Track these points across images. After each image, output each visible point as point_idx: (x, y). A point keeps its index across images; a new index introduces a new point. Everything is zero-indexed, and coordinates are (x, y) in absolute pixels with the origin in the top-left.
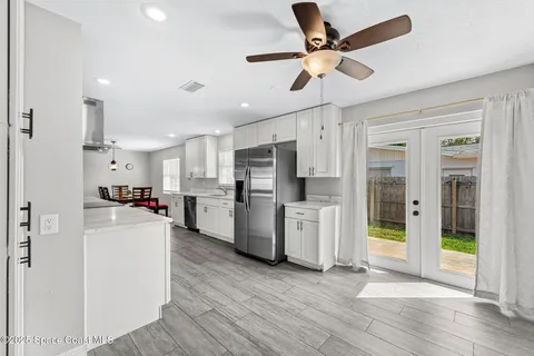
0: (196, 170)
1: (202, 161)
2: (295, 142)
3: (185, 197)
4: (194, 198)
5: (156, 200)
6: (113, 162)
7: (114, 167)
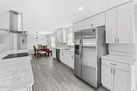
0: (60, 40)
1: (62, 37)
2: (105, 26)
3: (56, 49)
4: (59, 50)
5: (48, 49)
6: (37, 38)
7: (37, 39)
